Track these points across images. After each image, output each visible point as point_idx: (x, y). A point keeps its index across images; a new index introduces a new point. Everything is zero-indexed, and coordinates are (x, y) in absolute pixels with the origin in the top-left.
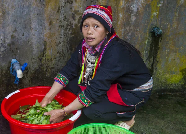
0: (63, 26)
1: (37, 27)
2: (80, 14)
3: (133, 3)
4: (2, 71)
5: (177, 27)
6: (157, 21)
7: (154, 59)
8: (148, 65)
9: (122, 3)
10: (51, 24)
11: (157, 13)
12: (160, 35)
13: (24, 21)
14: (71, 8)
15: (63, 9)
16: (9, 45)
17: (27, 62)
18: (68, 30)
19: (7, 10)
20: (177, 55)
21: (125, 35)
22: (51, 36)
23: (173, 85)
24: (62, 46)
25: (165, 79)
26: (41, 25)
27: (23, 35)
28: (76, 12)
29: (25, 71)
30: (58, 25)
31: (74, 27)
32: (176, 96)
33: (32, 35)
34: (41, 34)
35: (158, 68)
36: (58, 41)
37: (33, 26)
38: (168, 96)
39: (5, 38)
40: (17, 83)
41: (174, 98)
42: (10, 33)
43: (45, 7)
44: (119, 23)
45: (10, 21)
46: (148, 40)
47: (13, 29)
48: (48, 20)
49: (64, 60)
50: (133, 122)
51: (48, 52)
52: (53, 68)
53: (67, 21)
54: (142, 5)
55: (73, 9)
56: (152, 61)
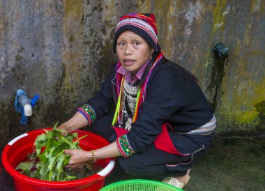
0: (90, 42)
1: (53, 44)
2: (112, 26)
3: (187, 11)
4: (4, 106)
5: (250, 44)
6: (221, 35)
7: (217, 89)
8: (209, 97)
9: (172, 10)
10: (71, 39)
11: (222, 23)
12: (226, 56)
13: (35, 36)
14: (100, 18)
15: (88, 18)
16: (13, 70)
17: (38, 93)
18: (96, 48)
19: (10, 21)
20: (250, 83)
21: (177, 55)
22: (72, 56)
23: (244, 126)
24: (88, 71)
25: (234, 117)
26: (58, 42)
27: (33, 56)
28: (107, 23)
29: (36, 106)
30: (81, 41)
31: (104, 43)
32: (249, 141)
33: (46, 55)
34: (59, 54)
35: (223, 103)
36: (81, 64)
37: (47, 44)
38: (238, 141)
39: (7, 60)
40: (25, 123)
41: (245, 143)
42: (14, 53)
43: (63, 16)
44: (168, 38)
45: (15, 35)
46: (208, 62)
47: (19, 47)
48: (68, 34)
49: (90, 91)
50: (187, 178)
51: (68, 80)
52: (74, 102)
53: (95, 36)
54: (201, 12)
55: (103, 19)
56: (214, 92)
